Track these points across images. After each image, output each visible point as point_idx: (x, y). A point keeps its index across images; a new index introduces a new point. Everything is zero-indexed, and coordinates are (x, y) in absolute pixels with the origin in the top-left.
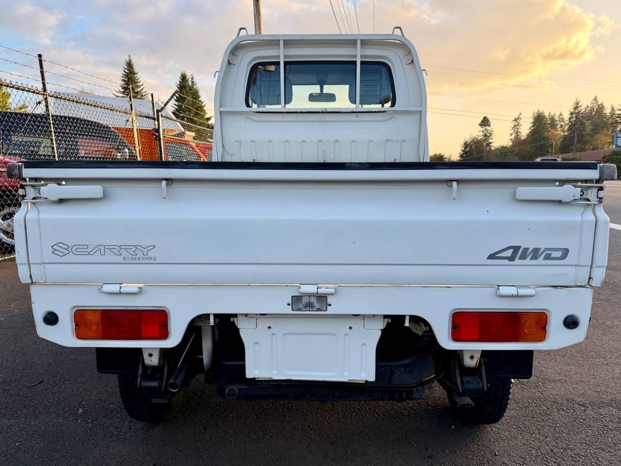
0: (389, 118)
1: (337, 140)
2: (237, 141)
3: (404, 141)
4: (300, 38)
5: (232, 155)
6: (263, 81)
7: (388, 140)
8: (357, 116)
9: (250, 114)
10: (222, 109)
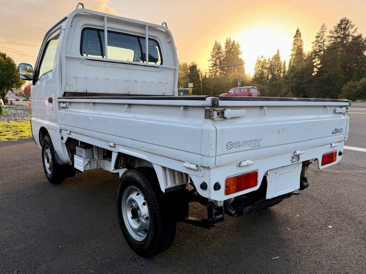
0: (160, 70)
1: (135, 80)
2: (75, 77)
3: (167, 83)
4: (116, 18)
5: (70, 86)
6: (89, 39)
7: (160, 83)
8: (145, 68)
9: (84, 60)
10: (68, 55)
